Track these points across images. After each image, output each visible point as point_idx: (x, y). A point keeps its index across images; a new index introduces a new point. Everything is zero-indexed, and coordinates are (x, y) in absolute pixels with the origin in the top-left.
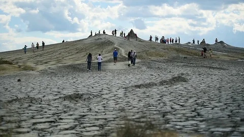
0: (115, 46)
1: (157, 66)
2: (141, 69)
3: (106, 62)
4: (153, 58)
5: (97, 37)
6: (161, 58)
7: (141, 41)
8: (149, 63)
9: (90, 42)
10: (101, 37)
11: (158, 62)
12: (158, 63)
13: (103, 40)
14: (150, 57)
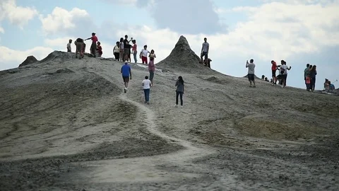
0: (123, 97)
1: (276, 174)
2: (216, 184)
3: (89, 156)
4: (260, 143)
5: (55, 65)
6: (294, 144)
7: (217, 79)
8: (246, 160)
9: (28, 82)
10: (70, 64)
11: (278, 156)
12: (278, 161)
13: (78, 76)
14: (250, 140)
